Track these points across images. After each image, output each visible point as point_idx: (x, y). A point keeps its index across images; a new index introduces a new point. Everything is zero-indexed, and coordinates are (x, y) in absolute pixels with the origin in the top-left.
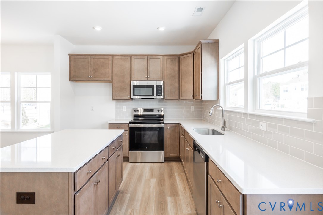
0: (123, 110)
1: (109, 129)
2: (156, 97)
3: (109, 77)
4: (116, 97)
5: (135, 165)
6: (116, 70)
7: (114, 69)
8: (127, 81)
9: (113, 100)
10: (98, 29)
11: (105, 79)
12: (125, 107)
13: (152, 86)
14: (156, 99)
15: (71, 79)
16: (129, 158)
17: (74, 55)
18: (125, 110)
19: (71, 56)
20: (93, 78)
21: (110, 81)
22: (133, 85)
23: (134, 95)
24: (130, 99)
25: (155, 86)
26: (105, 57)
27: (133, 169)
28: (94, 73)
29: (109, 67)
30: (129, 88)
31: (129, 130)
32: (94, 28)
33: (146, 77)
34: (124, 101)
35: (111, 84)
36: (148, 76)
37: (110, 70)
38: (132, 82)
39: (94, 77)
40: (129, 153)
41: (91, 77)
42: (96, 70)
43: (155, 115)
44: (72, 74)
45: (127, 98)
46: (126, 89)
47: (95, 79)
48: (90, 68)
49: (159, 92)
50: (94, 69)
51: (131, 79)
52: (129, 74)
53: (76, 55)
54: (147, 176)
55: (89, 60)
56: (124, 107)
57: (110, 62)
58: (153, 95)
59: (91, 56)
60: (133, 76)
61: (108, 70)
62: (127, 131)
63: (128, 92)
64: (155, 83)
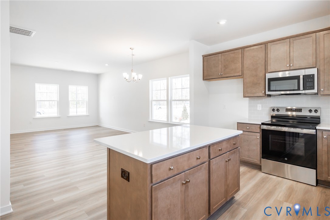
0: (258, 109)
1: (237, 130)
2: (304, 92)
3: (239, 72)
4: (248, 93)
5: (267, 177)
6: (247, 63)
7: (245, 62)
8: (261, 74)
9: (244, 97)
10: (223, 22)
11: (236, 75)
12: (260, 105)
13: (298, 78)
14: (305, 94)
15: (204, 79)
16: (261, 166)
17: (207, 55)
18: (260, 109)
19: (204, 57)
20: (223, 75)
21: (241, 76)
22: (268, 79)
23: (269, 90)
24: (264, 95)
25: (301, 77)
26: (236, 51)
27: (263, 181)
28: (224, 70)
29: (239, 62)
30: (263, 83)
31: (261, 133)
32: (218, 23)
33: (288, 65)
34: (257, 98)
35: (243, 79)
36: (291, 65)
37: (240, 64)
38: (266, 74)
39: (225, 74)
40: (260, 161)
41: (221, 74)
42: (226, 67)
43: (305, 117)
44: (205, 74)
45: (261, 94)
46: (259, 83)
47: (225, 76)
48: (220, 66)
49: (308, 84)
50: (225, 66)
51: (266, 71)
52: (264, 65)
53: (208, 55)
54: (280, 195)
55: (220, 57)
56: (258, 105)
57: (240, 56)
58: (299, 89)
59: (221, 53)
60: (269, 68)
61: (239, 65)
62: (259, 134)
63: (262, 88)
64: (301, 73)
